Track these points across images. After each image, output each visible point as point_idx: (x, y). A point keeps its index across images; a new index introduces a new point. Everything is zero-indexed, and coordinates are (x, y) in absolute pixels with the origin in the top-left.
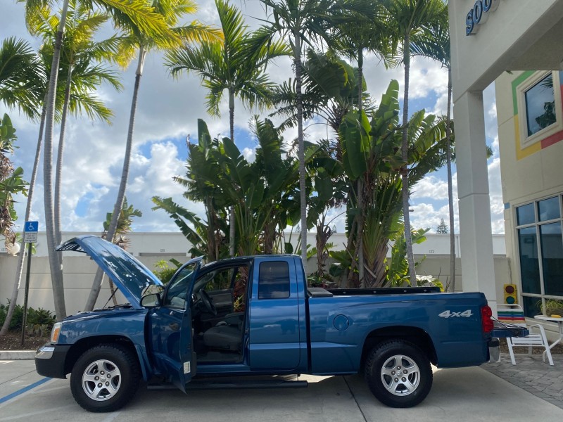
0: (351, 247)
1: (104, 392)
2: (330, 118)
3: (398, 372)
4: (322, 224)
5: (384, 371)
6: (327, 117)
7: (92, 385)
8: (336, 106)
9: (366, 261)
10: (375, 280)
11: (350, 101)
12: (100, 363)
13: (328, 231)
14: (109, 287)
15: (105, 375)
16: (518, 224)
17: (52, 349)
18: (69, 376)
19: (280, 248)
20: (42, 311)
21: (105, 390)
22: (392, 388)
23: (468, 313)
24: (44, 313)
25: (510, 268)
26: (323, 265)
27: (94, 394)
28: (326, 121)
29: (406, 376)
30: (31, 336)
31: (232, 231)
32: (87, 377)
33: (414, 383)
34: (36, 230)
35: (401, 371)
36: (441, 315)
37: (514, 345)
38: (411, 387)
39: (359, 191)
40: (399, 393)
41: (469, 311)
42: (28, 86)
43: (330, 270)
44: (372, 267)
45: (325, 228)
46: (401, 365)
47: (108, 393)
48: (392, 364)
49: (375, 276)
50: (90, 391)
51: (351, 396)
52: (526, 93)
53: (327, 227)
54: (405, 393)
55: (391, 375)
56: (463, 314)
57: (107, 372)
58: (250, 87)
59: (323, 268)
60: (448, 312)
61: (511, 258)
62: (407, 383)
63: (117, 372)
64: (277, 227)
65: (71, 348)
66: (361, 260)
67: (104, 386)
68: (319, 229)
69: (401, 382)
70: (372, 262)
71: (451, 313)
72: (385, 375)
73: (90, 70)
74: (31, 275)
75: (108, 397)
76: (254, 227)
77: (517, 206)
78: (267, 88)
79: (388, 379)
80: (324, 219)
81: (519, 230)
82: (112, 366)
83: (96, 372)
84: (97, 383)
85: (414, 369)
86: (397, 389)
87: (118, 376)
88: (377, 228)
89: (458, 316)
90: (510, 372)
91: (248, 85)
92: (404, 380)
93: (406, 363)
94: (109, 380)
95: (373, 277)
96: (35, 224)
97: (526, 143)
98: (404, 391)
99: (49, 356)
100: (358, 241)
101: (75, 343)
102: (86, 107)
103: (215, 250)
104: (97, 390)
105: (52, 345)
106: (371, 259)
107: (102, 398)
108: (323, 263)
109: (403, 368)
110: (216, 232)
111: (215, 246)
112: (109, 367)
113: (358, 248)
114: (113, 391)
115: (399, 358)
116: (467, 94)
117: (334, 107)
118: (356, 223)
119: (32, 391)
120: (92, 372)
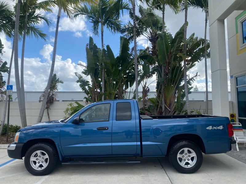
0: (159, 96)
1: (41, 166)
2: (148, 36)
3: (186, 156)
4: (145, 86)
5: (179, 156)
6: (147, 36)
7: (35, 163)
8: (151, 31)
9: (165, 103)
10: (170, 112)
11: (158, 30)
12: (39, 152)
13: (148, 89)
14: (47, 115)
15: (41, 158)
16: (237, 86)
17: (15, 145)
18: (23, 158)
19: (125, 97)
20: (17, 126)
21: (41, 165)
22: (182, 164)
23: (221, 127)
24: (18, 127)
25: (233, 106)
26: (146, 105)
27: (36, 167)
28: (147, 38)
29: (190, 158)
30: (11, 137)
31: (103, 89)
32: (32, 159)
33: (194, 162)
34: (12, 89)
35: (187, 155)
36: (208, 128)
37: (238, 142)
38: (192, 164)
39: (163, 70)
40: (186, 167)
41: (222, 126)
42: (7, 23)
43: (148, 107)
44: (168, 106)
45: (146, 88)
46: (187, 153)
47: (43, 166)
48: (183, 152)
49: (170, 110)
50: (34, 166)
51: (162, 167)
52: (242, 23)
53: (147, 87)
54: (189, 166)
55: (182, 158)
56: (218, 128)
57: (42, 156)
58: (111, 22)
59: (146, 106)
60: (211, 127)
61: (233, 101)
62: (190, 162)
63: (47, 156)
64: (124, 88)
65: (24, 145)
66: (163, 103)
67: (41, 163)
68: (144, 88)
69: (187, 161)
70: (169, 103)
71: (212, 127)
72: (179, 158)
73: (36, 15)
74: (10, 110)
75: (43, 168)
76: (113, 88)
77: (237, 77)
78: (118, 23)
79: (181, 160)
80: (146, 83)
81: (237, 88)
82: (44, 153)
83: (37, 156)
84: (37, 161)
85: (194, 154)
86: (185, 165)
87: (47, 158)
88: (171, 88)
89: (216, 129)
90: (237, 155)
91: (110, 21)
92: (188, 160)
93: (189, 152)
94: (43, 160)
95: (169, 110)
96: (11, 86)
97: (242, 47)
98: (188, 166)
99: (14, 149)
100: (162, 94)
101: (26, 143)
102: (34, 33)
103: (95, 98)
104: (38, 165)
105: (15, 143)
106: (168, 102)
107: (40, 169)
108: (146, 104)
109: (188, 154)
110: (96, 90)
111: (95, 96)
112: (43, 154)
113: (162, 97)
114: (45, 165)
115: (186, 149)
116: (217, 21)
117: (150, 31)
118: (161, 86)
119: (8, 165)
120: (35, 156)
